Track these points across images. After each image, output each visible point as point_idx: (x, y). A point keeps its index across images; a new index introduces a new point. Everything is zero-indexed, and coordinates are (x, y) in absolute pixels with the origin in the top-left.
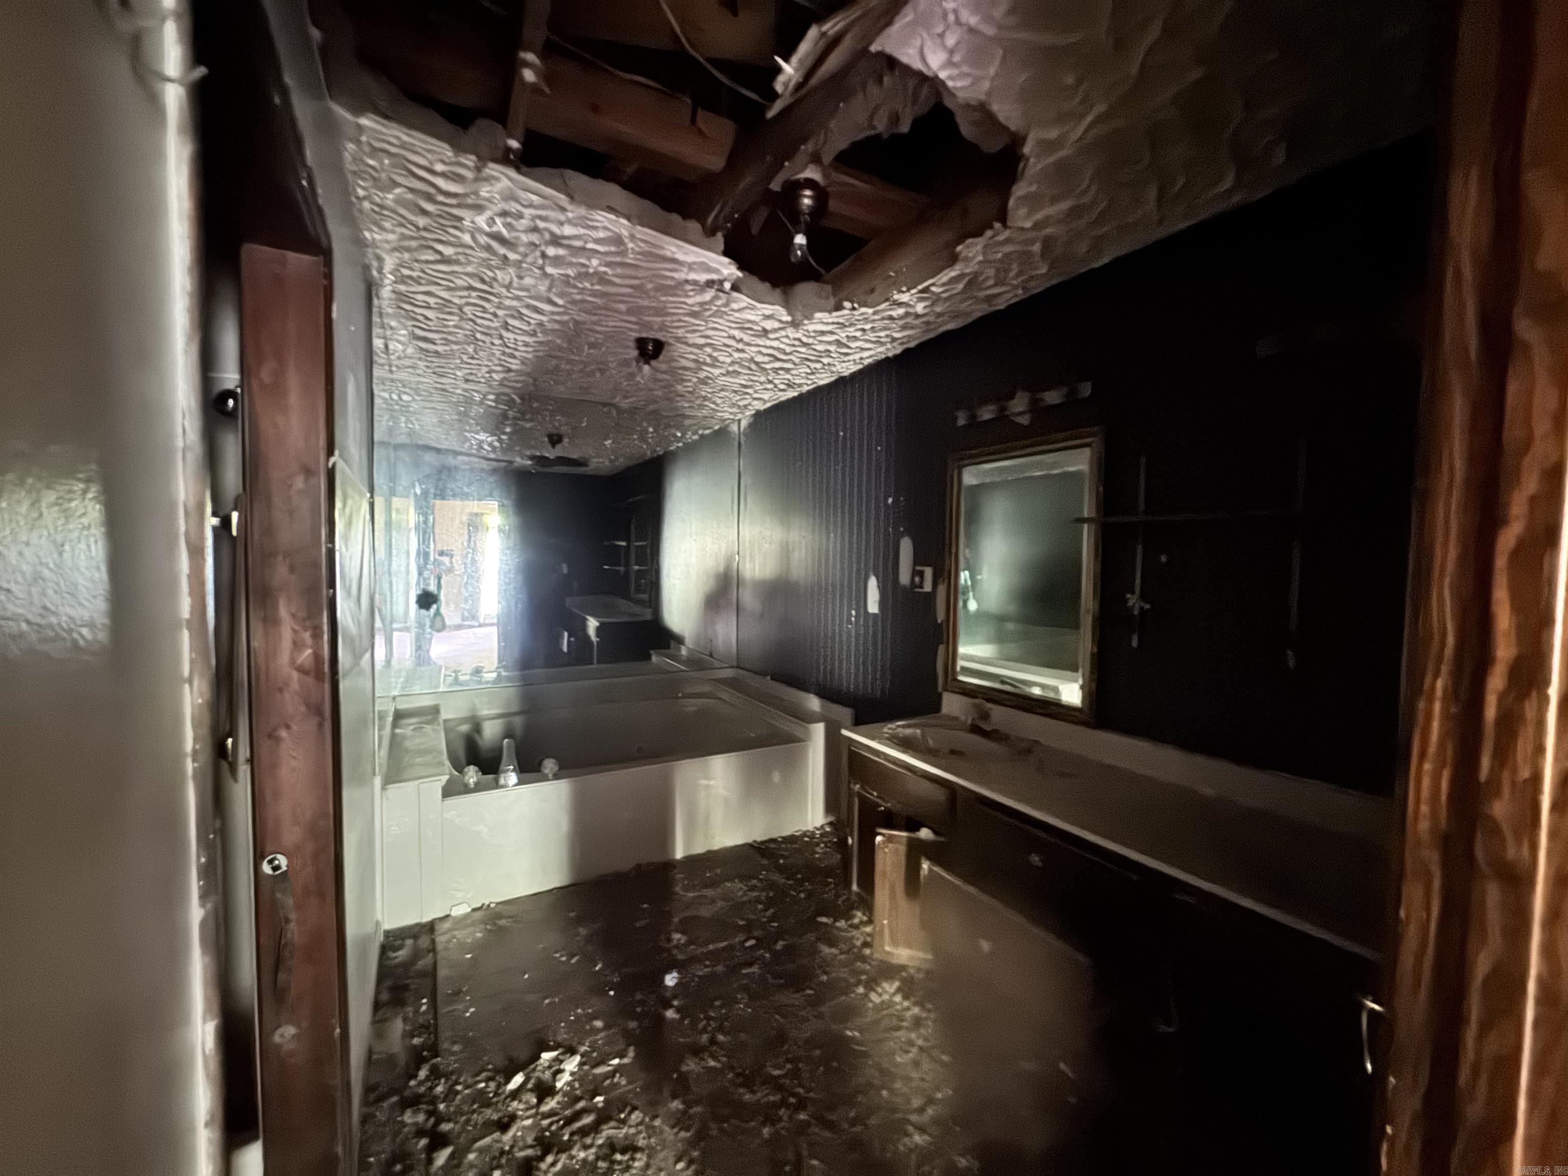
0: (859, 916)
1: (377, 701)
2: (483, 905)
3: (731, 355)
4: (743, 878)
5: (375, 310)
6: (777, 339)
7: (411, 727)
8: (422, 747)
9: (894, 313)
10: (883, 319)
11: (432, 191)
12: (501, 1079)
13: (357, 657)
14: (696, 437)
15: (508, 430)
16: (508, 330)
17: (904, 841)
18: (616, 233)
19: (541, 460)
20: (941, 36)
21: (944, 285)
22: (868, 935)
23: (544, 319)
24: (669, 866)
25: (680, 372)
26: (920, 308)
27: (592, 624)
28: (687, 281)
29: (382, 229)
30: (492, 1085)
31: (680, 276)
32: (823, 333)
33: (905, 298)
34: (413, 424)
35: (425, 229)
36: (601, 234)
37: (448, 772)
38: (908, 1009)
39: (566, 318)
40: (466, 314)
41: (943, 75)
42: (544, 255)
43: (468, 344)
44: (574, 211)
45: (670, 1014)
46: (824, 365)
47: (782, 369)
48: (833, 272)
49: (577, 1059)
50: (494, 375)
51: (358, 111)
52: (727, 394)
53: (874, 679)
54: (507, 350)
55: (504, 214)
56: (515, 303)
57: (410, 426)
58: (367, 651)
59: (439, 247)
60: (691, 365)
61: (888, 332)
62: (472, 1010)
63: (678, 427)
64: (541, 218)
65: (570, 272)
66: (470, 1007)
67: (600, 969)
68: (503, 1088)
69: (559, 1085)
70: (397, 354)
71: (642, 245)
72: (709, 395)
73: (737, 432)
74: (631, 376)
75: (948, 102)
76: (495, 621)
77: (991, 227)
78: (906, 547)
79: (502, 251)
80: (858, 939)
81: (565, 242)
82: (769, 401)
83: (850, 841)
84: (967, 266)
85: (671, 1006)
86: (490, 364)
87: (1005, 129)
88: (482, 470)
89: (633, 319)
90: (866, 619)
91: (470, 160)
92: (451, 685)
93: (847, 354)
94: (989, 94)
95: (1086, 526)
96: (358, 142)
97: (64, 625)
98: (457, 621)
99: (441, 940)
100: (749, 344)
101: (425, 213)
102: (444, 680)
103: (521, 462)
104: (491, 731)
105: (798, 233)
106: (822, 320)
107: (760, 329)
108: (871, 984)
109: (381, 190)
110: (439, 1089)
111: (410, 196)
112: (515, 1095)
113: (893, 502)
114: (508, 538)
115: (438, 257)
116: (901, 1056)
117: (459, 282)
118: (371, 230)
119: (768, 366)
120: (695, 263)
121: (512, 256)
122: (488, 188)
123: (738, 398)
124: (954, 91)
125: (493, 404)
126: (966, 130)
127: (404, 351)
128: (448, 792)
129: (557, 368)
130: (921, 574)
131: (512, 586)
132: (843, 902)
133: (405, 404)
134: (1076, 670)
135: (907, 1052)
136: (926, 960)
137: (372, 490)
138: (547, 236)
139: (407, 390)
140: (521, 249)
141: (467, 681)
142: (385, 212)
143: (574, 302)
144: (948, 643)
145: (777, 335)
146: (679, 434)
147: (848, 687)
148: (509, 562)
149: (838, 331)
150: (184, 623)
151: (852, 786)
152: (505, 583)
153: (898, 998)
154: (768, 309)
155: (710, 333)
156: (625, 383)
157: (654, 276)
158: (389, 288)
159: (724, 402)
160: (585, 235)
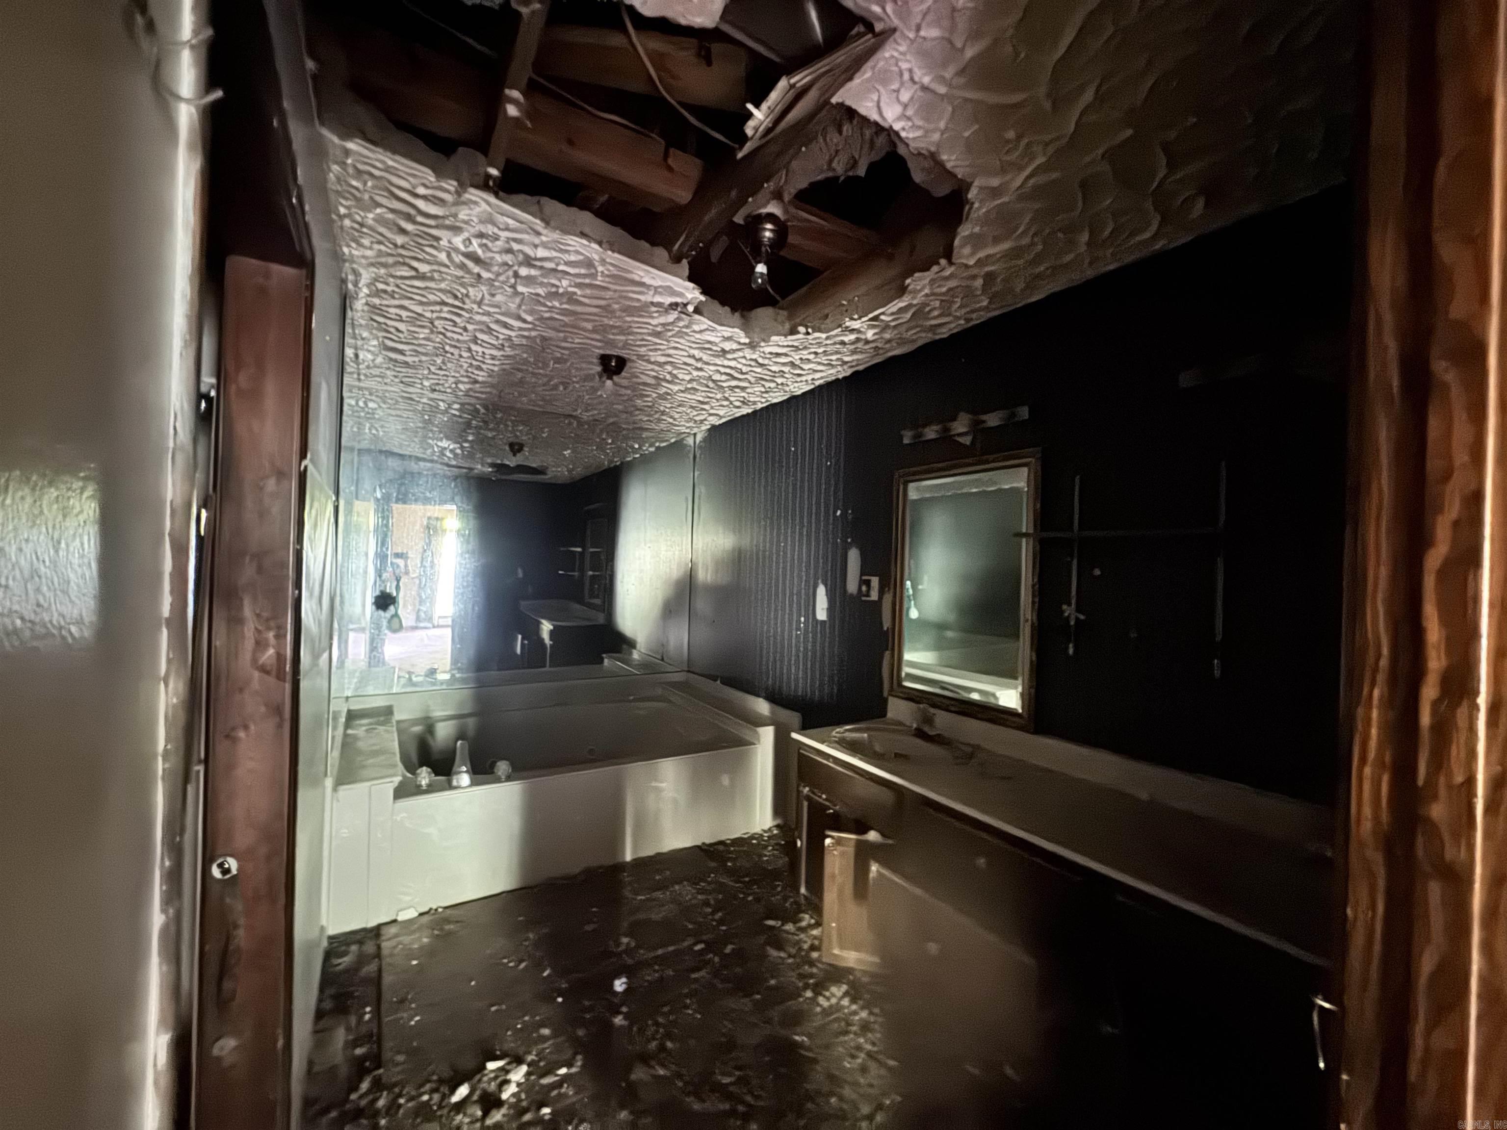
0: (807, 919)
1: (332, 701)
2: (431, 909)
3: (691, 373)
4: (694, 881)
5: (348, 321)
6: (734, 359)
7: (364, 728)
8: (375, 748)
9: (846, 339)
10: (835, 343)
11: (413, 212)
12: (445, 1089)
13: (316, 657)
14: (652, 449)
15: (470, 438)
16: (477, 343)
17: (853, 843)
18: (588, 257)
19: (501, 468)
20: (897, 91)
21: (892, 314)
22: (815, 938)
23: (513, 334)
24: (619, 868)
25: (641, 387)
26: (870, 334)
27: (546, 627)
28: (652, 303)
29: (360, 245)
30: (436, 1097)
31: (648, 298)
32: (778, 355)
33: (856, 325)
34: (377, 430)
35: (403, 247)
36: (573, 258)
37: (400, 773)
38: (855, 1013)
39: (533, 334)
40: (437, 328)
41: (897, 127)
42: (516, 275)
43: (437, 355)
44: (549, 235)
45: (618, 1020)
46: (778, 384)
47: (737, 387)
48: (790, 298)
49: (524, 1068)
50: (461, 386)
51: (346, 135)
52: (684, 409)
53: (822, 685)
54: (475, 363)
55: (481, 235)
56: (485, 319)
57: (374, 432)
58: (324, 651)
59: (415, 264)
60: (652, 381)
61: (839, 356)
62: (417, 1018)
63: (635, 439)
64: (515, 240)
65: (541, 291)
66: (416, 1015)
67: (549, 975)
68: (446, 1101)
69: (505, 1096)
70: (366, 364)
71: (611, 268)
72: (667, 410)
73: (692, 445)
74: (594, 390)
75: (902, 150)
76: (450, 623)
77: (938, 263)
78: (854, 557)
79: (476, 269)
80: (805, 942)
81: (538, 263)
82: (724, 417)
83: (799, 843)
84: (914, 298)
85: (619, 1013)
86: (457, 375)
87: (952, 175)
88: (445, 476)
89: (598, 337)
90: (815, 627)
91: (451, 185)
92: (404, 686)
93: (799, 375)
94: (938, 145)
95: (1024, 540)
96: (343, 164)
97: (55, 622)
98: (412, 623)
99: (386, 946)
100: (707, 364)
101: (403, 231)
102: (398, 681)
103: (482, 468)
104: (444, 732)
105: (760, 262)
106: (778, 343)
107: (719, 349)
108: (819, 988)
109: (363, 210)
110: (381, 1103)
111: (390, 216)
112: (460, 1107)
113: (841, 514)
114: (468, 542)
115: (413, 273)
116: (849, 1063)
117: (432, 297)
118: (349, 246)
119: (724, 385)
120: (660, 287)
121: (485, 275)
122: (468, 212)
123: (695, 413)
124: (907, 141)
125: (457, 413)
126: (918, 177)
127: (373, 361)
128: (401, 792)
129: (521, 382)
130: (868, 583)
131: (470, 589)
132: (791, 904)
133: (370, 411)
134: (1016, 678)
135: (853, 1057)
136: (872, 963)
137: (337, 494)
138: (521, 257)
139: (373, 398)
140: (496, 268)
141: (421, 682)
142: (365, 230)
143: (541, 319)
144: (893, 650)
145: (735, 356)
146: (637, 446)
147: (796, 690)
148: (468, 566)
149: (792, 353)
150: (164, 621)
151: (801, 788)
152: (464, 587)
153: (846, 1002)
154: (727, 331)
155: (671, 352)
156: (587, 397)
157: (621, 297)
158: (364, 301)
159: (681, 417)
160: (555, 257)
